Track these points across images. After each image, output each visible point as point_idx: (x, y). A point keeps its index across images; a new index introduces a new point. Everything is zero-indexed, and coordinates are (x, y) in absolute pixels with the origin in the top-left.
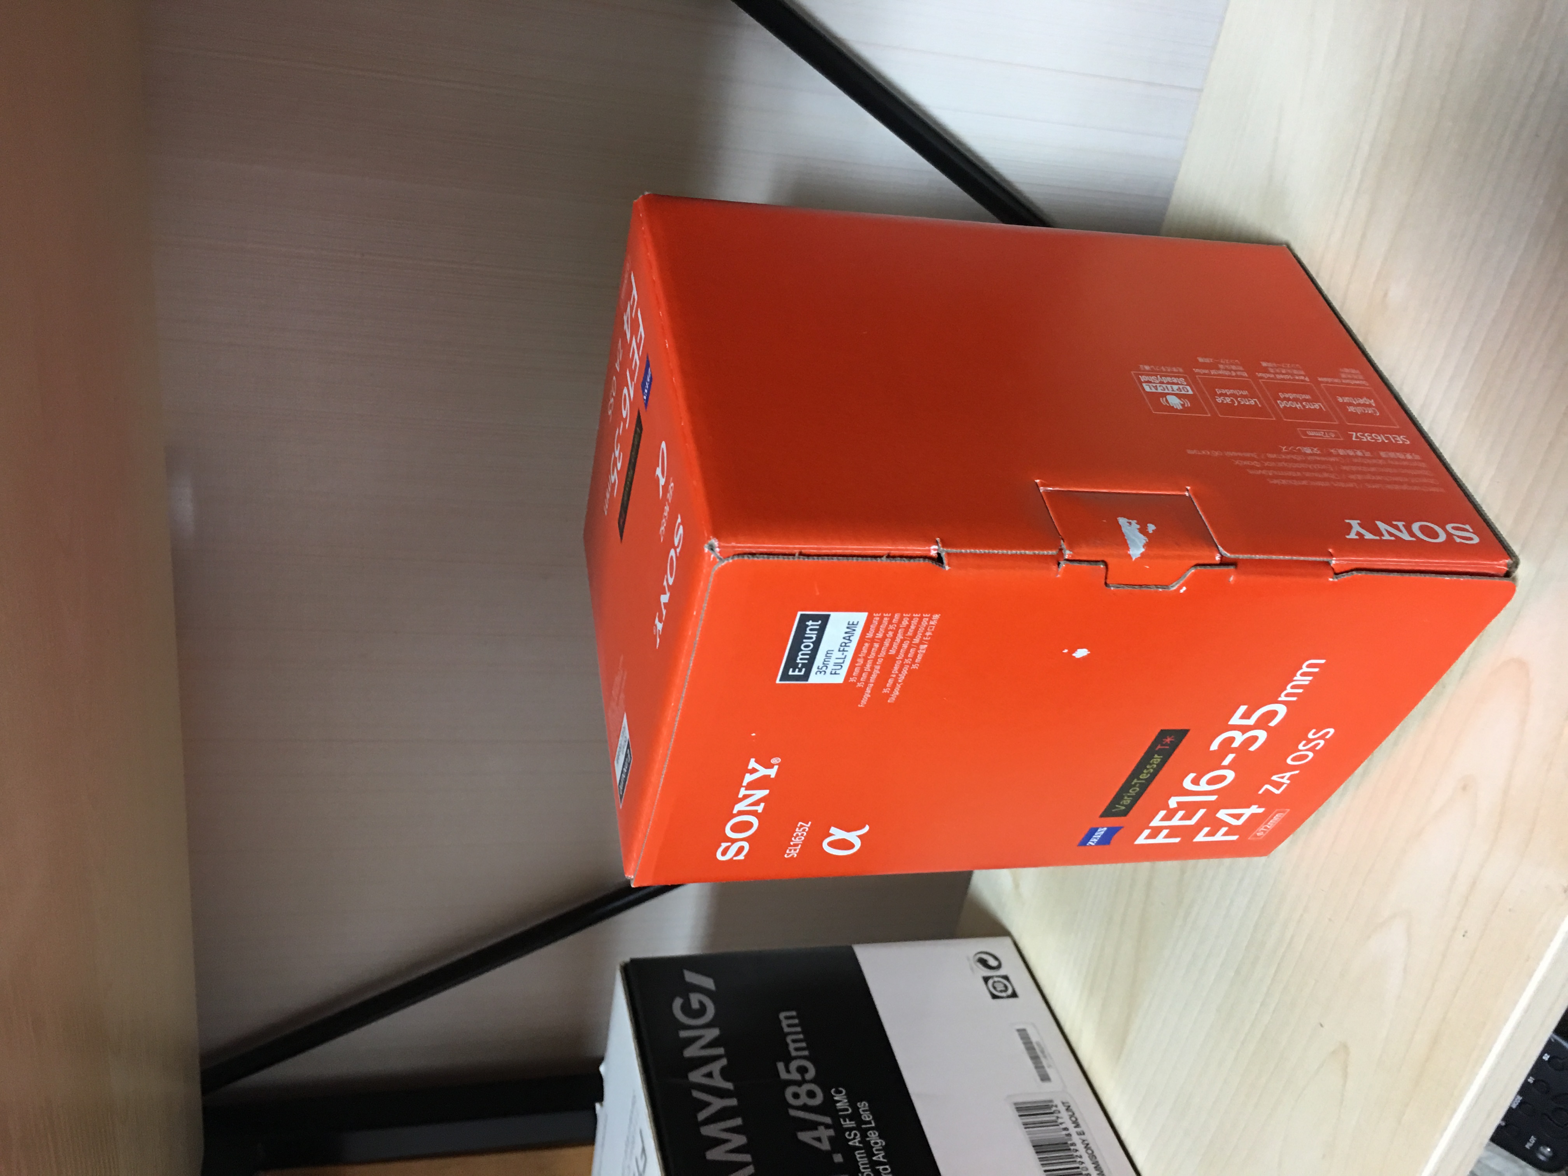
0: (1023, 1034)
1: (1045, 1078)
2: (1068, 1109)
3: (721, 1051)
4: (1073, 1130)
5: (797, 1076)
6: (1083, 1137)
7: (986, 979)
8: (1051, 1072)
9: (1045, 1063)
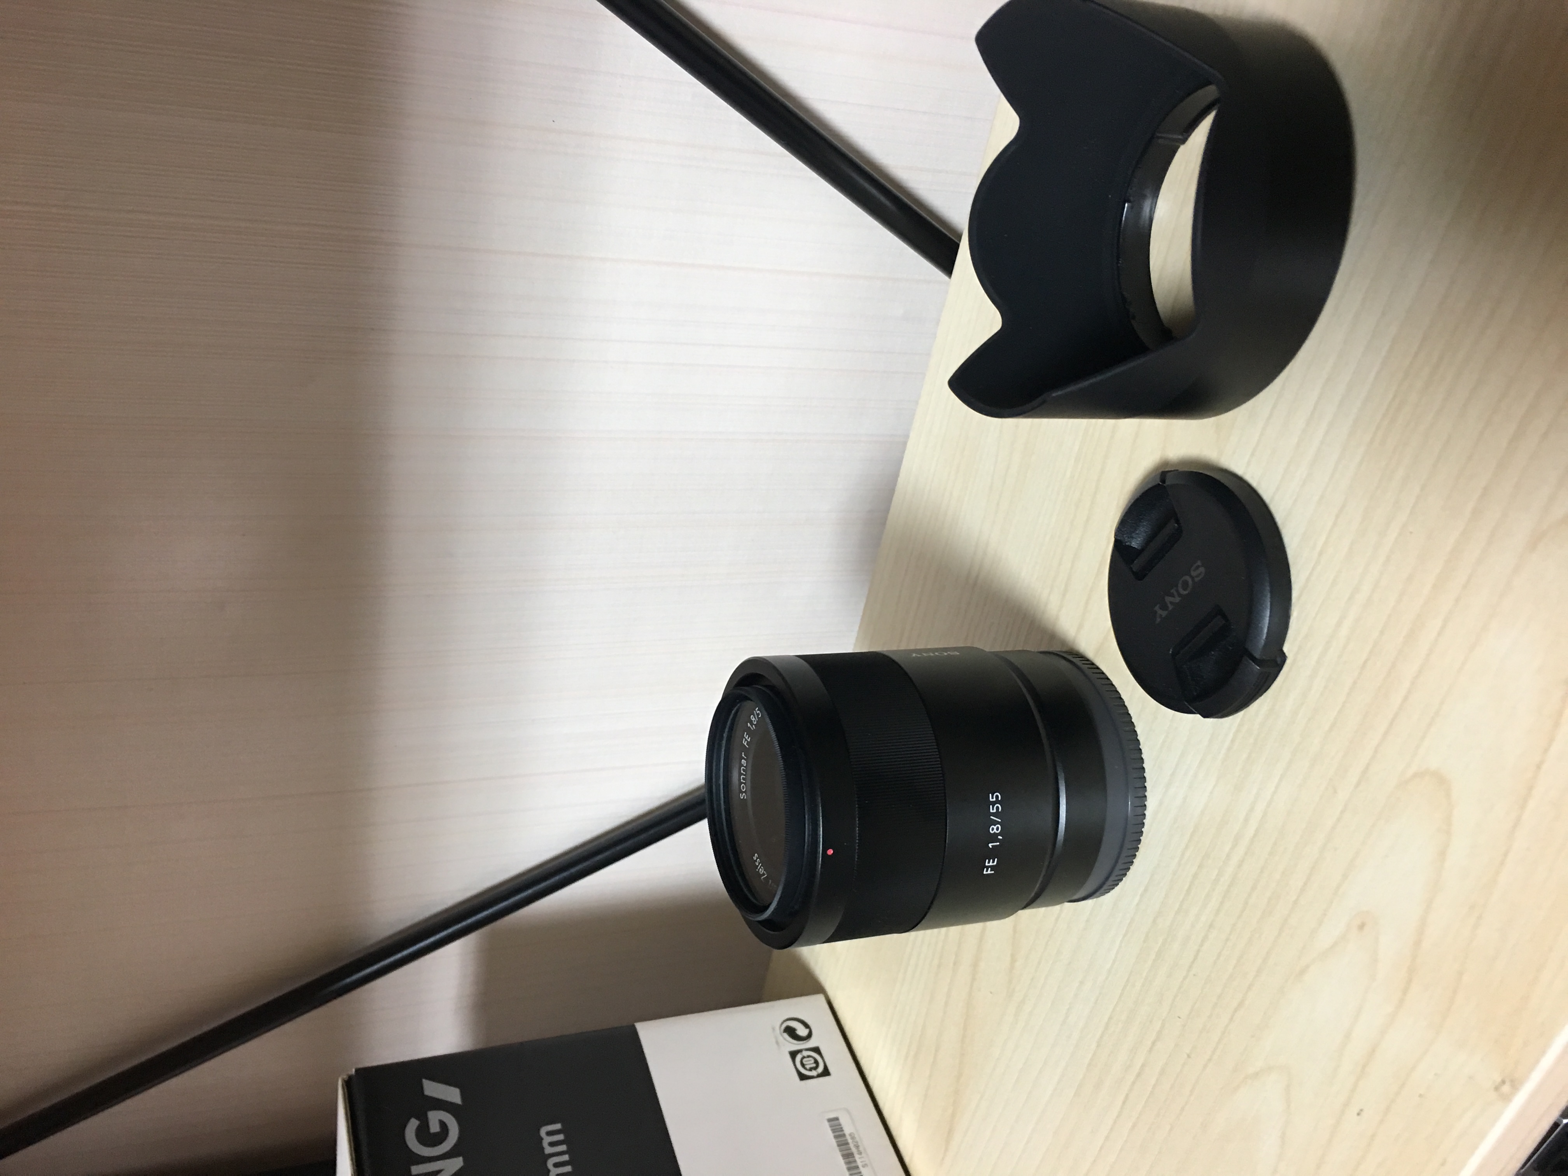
0: (835, 1125)
7: (793, 1055)
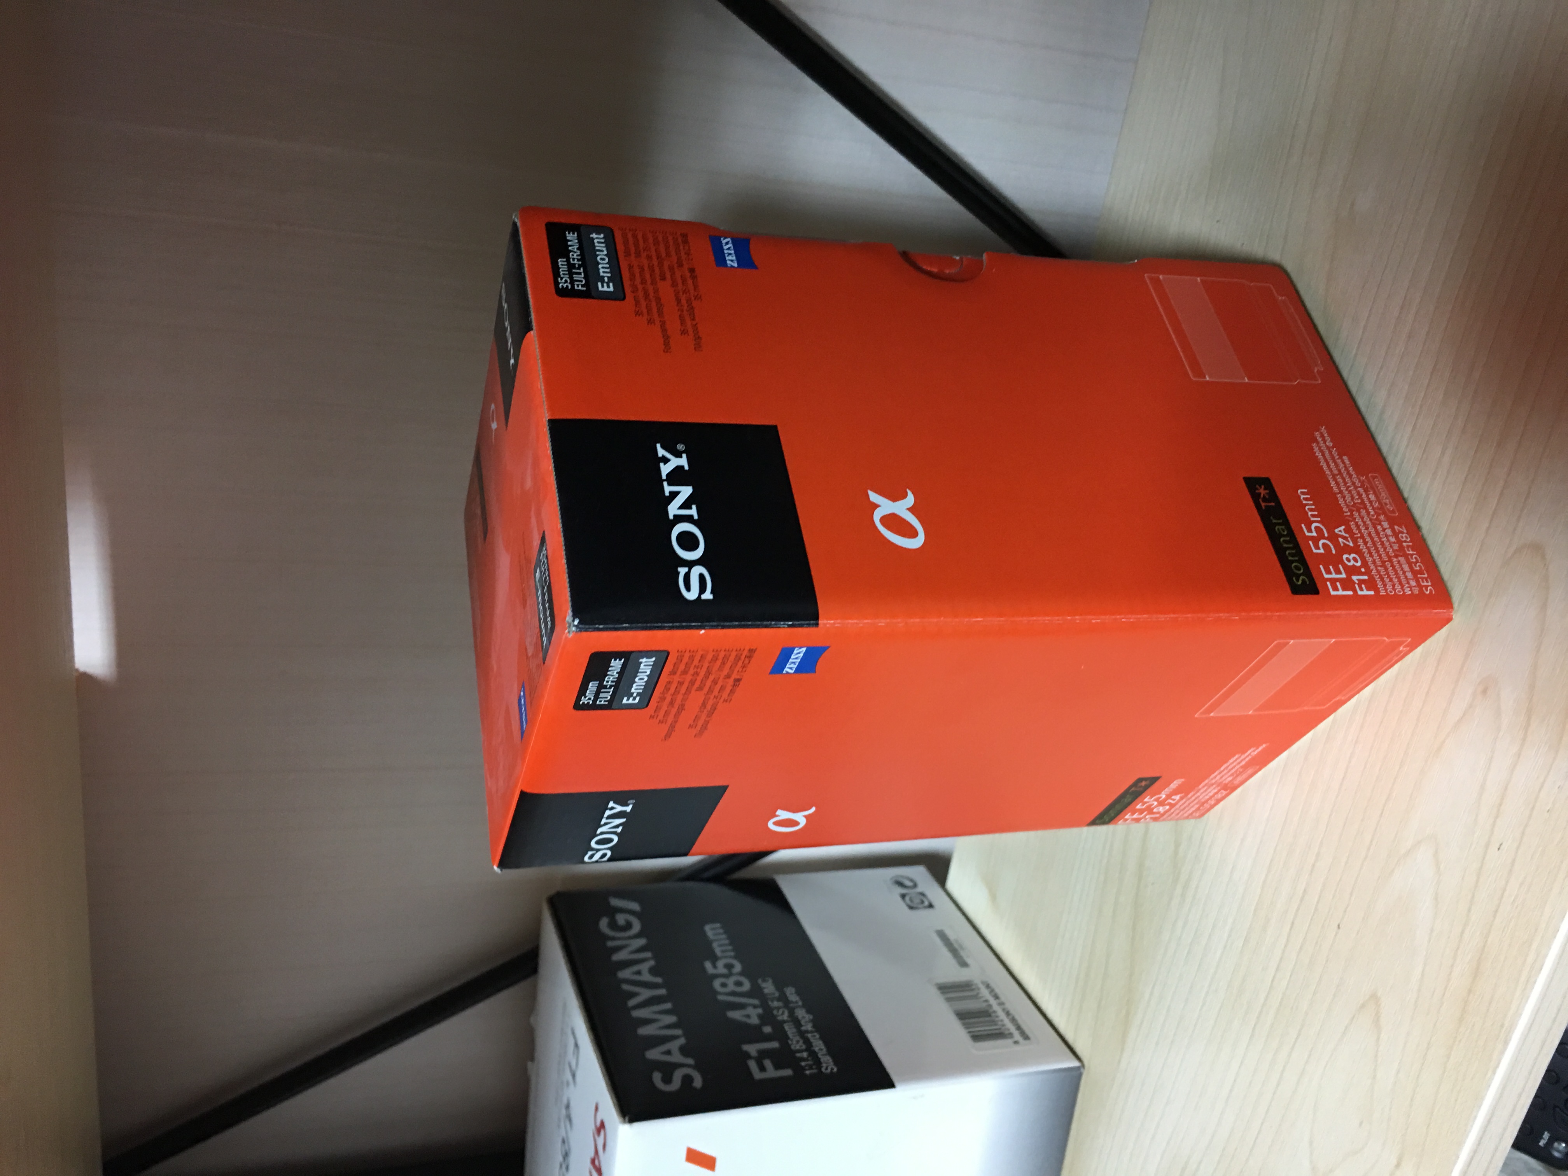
0: (941, 934)
1: (964, 964)
2: (988, 986)
3: (648, 954)
4: (992, 1001)
5: (725, 971)
6: (1003, 1007)
7: (903, 896)
8: (969, 961)
9: (962, 953)
